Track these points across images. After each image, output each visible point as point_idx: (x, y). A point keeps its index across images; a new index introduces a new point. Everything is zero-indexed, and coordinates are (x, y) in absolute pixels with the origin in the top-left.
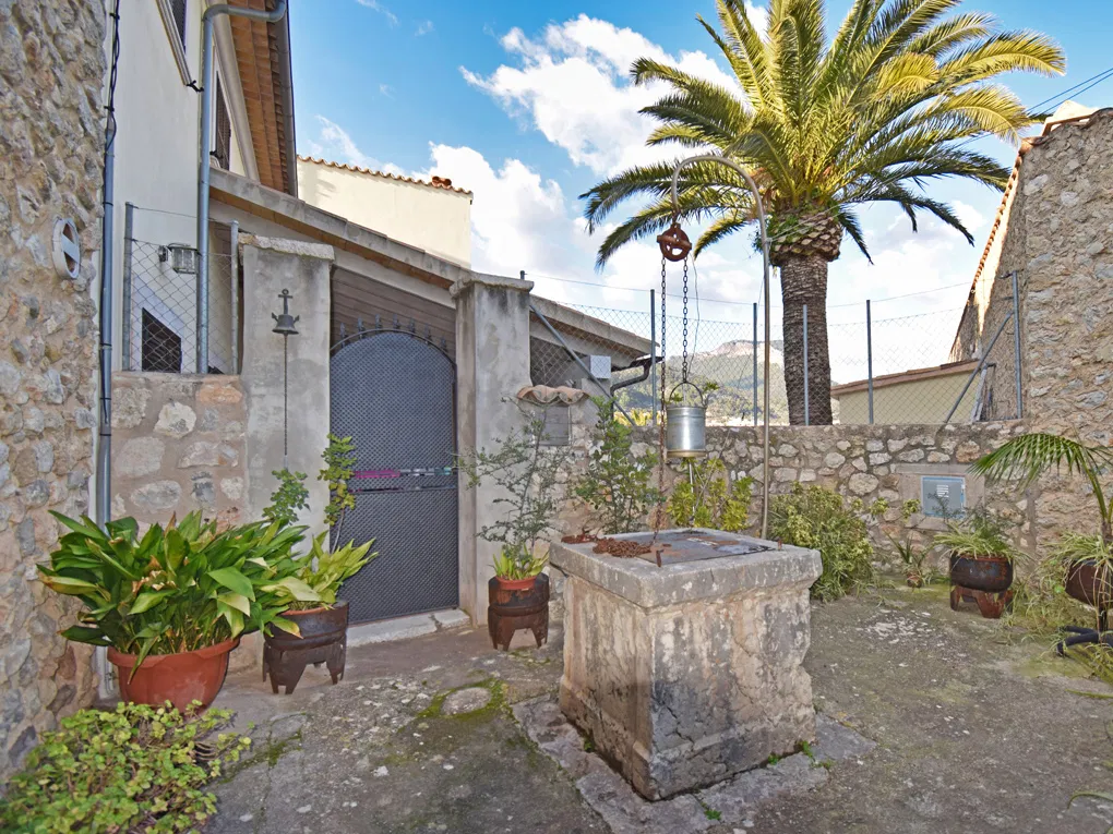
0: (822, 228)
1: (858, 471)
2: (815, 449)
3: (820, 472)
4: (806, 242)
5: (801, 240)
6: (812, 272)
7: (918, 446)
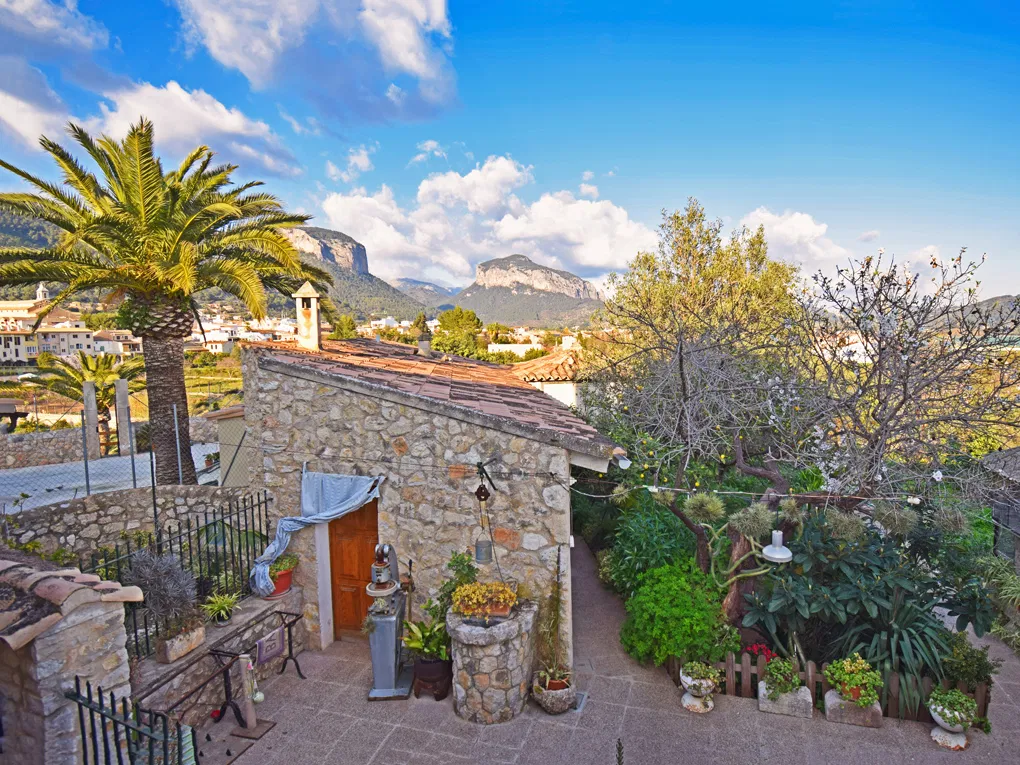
0: (168, 320)
1: (169, 518)
2: (139, 506)
3: (143, 521)
4: (157, 329)
5: (152, 327)
6: (166, 348)
7: (202, 502)
